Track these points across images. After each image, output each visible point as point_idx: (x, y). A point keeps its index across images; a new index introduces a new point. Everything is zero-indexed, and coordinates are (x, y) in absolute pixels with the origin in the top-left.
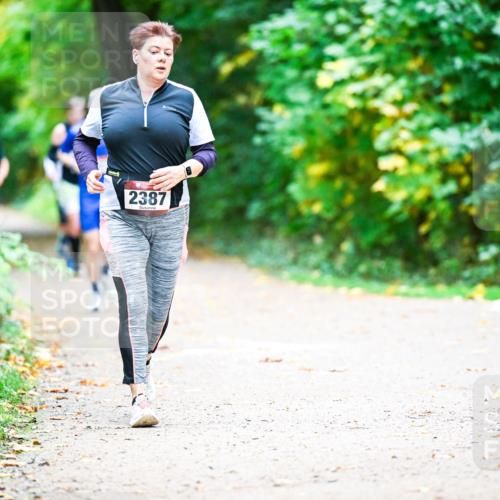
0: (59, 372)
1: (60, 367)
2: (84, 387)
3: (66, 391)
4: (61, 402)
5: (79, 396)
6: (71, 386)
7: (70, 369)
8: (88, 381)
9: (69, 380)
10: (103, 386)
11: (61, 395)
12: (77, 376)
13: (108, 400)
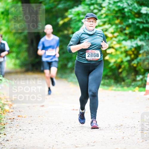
0: (11, 113)
1: (12, 112)
2: (19, 118)
3: (14, 119)
4: (12, 122)
5: (17, 120)
7: (15, 112)
8: (20, 116)
9: (15, 116)
10: (25, 117)
11: (12, 120)
12: (17, 114)
13: (26, 122)
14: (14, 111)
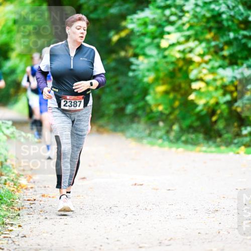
0: (31, 190)
1: (32, 188)
2: (43, 198)
3: (35, 200)
4: (32, 206)
5: (41, 203)
6: (37, 197)
7: (37, 189)
8: (46, 195)
9: (36, 195)
11: (32, 202)
13: (56, 205)
14: (36, 187)
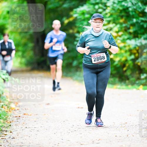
2: (25, 115)
4: (18, 120)
6: (21, 115)
10: (30, 115)
12: (23, 112)
13: (32, 119)
14: (20, 109)
